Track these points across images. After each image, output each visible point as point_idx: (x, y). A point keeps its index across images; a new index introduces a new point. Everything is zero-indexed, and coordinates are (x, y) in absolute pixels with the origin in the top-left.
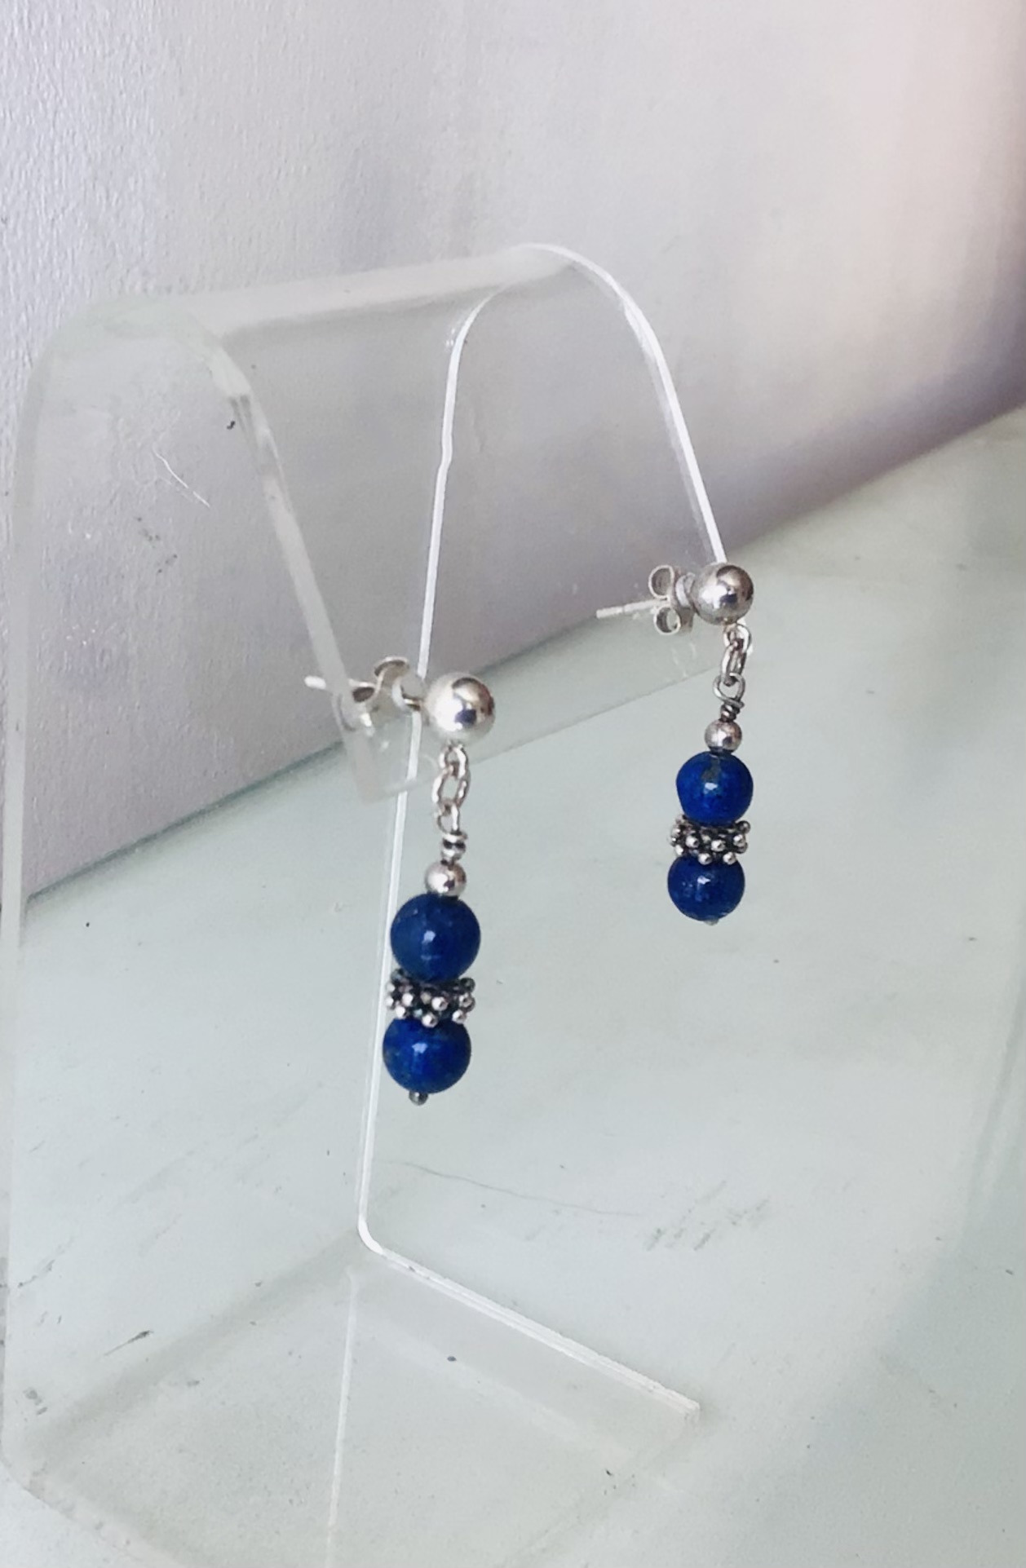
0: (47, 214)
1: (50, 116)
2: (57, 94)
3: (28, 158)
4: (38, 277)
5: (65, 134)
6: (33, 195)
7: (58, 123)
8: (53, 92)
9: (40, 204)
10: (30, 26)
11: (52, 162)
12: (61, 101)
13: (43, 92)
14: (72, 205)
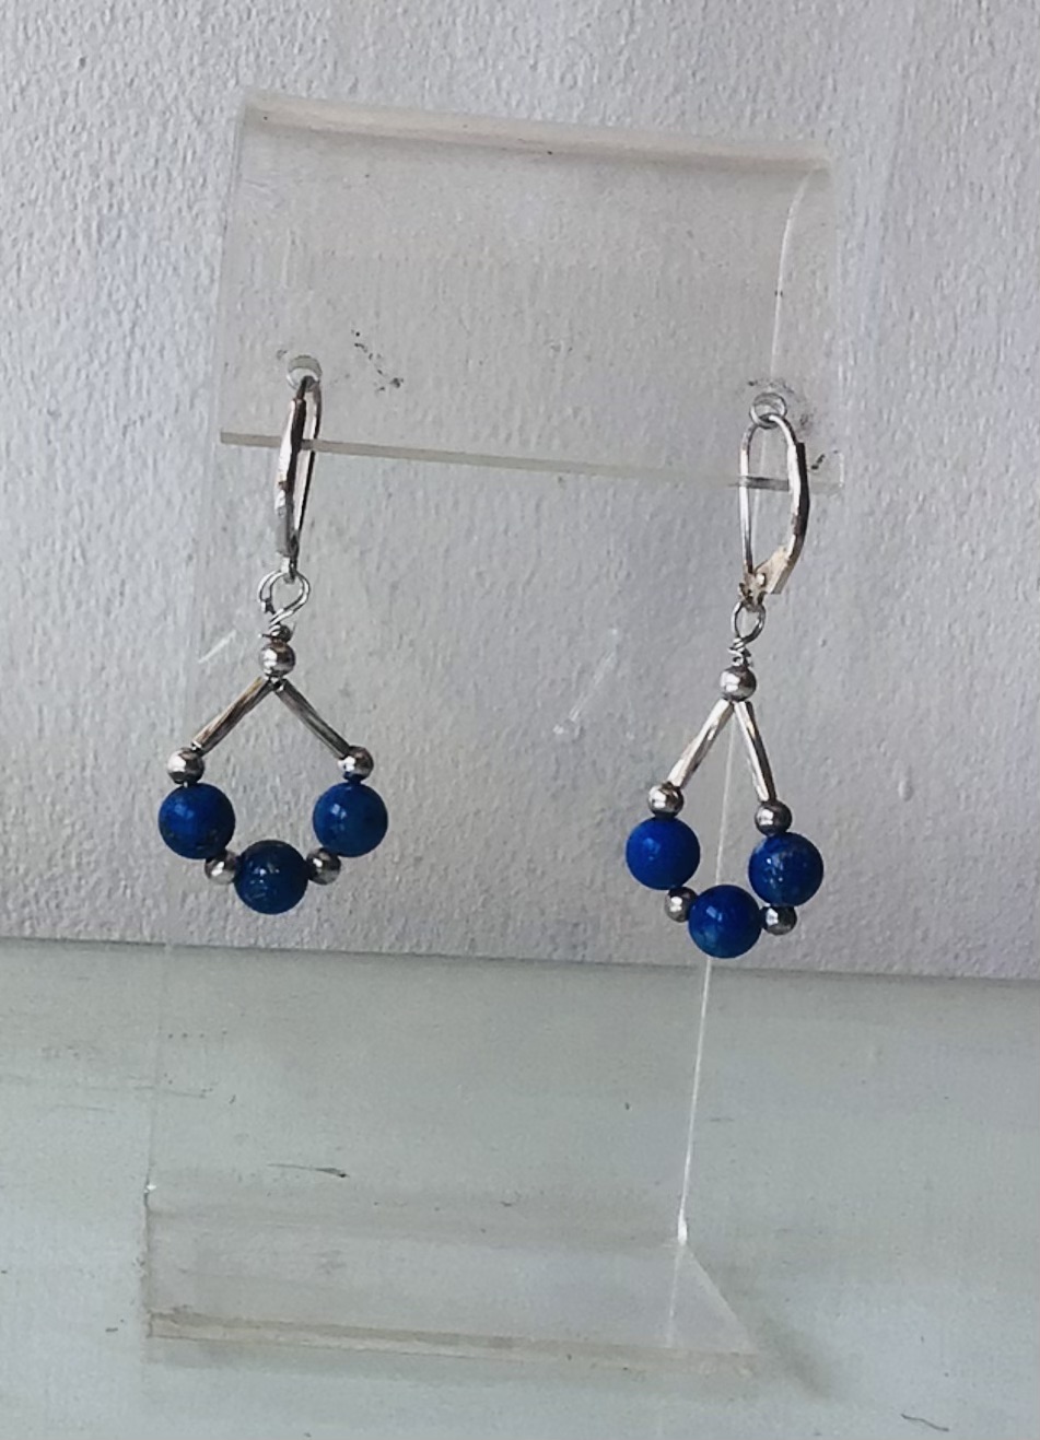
0: (117, 419)
1: (127, 326)
2: (137, 305)
3: (92, 361)
4: (100, 478)
5: (148, 345)
6: (97, 396)
7: (138, 335)
8: (131, 305)
9: (107, 406)
10: (100, 241)
11: (126, 371)
12: (145, 314)
13: (117, 302)
14: (157, 416)
